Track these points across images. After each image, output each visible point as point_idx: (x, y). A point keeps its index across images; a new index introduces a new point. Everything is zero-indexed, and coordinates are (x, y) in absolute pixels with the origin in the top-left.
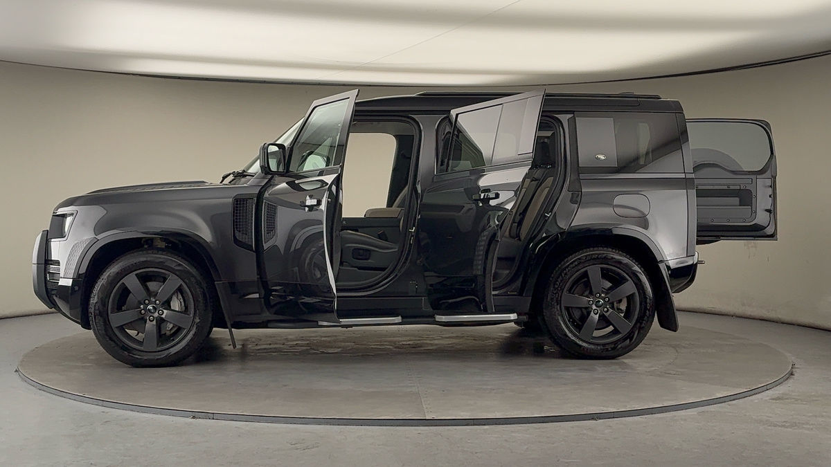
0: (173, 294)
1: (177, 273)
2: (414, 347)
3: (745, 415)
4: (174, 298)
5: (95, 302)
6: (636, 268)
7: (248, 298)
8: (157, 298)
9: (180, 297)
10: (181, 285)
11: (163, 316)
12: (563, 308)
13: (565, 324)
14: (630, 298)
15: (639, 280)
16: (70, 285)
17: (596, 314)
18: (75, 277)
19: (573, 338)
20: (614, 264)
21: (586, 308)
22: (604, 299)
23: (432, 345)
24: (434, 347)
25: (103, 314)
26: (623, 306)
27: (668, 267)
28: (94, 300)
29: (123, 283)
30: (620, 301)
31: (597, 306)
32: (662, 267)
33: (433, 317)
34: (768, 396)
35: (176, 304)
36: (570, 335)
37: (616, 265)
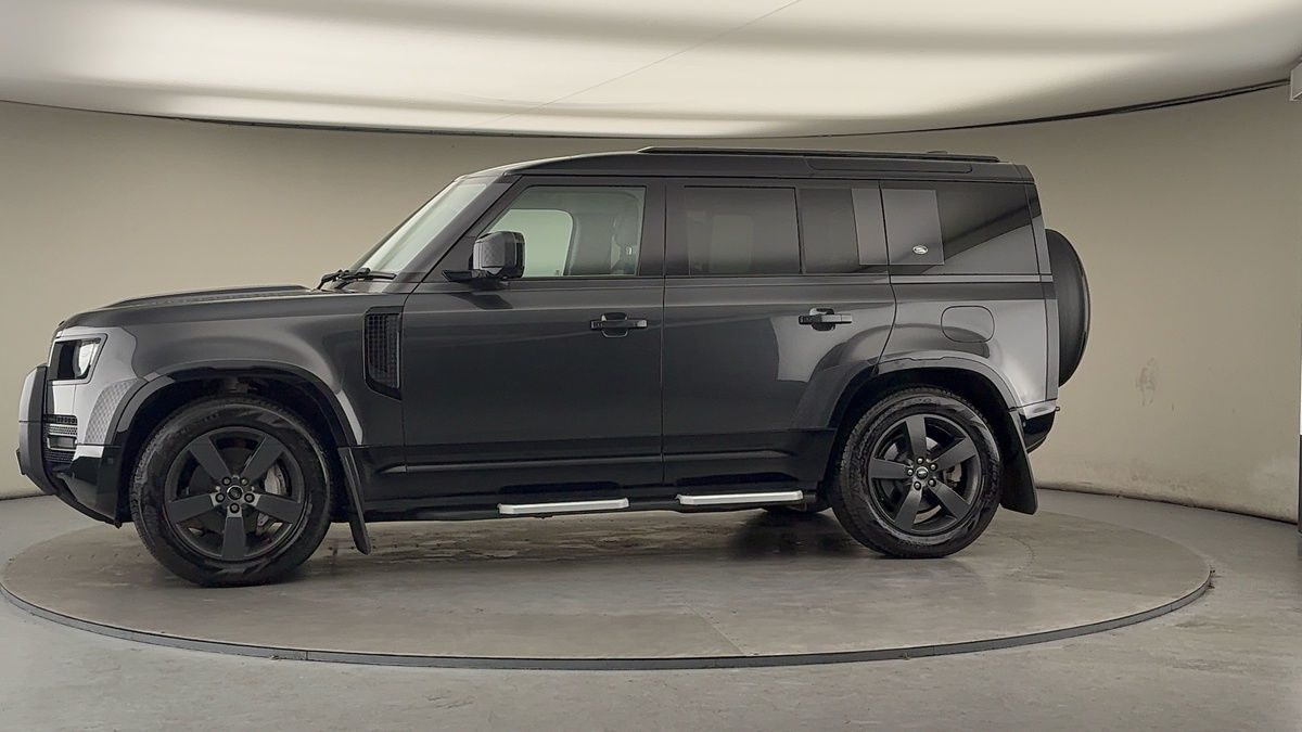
0: (270, 467)
1: (279, 434)
2: (628, 545)
3: (1139, 651)
4: (271, 474)
5: (142, 482)
6: (977, 419)
7: (391, 473)
8: (243, 474)
9: (279, 472)
10: (283, 454)
11: (254, 504)
12: (870, 481)
13: (874, 504)
14: (966, 466)
15: (982, 437)
16: (100, 455)
17: (918, 489)
18: (109, 443)
19: (887, 527)
20: (944, 413)
21: (902, 481)
22: (929, 466)
23: (652, 541)
24: (661, 546)
25: (155, 501)
26: (956, 477)
27: (1023, 417)
28: (141, 478)
29: (189, 452)
30: (951, 470)
31: (919, 477)
32: (1014, 416)
33: (673, 497)
34: (1173, 620)
35: (274, 485)
36: (881, 522)
37: (947, 414)
